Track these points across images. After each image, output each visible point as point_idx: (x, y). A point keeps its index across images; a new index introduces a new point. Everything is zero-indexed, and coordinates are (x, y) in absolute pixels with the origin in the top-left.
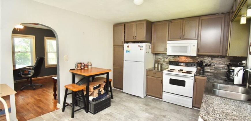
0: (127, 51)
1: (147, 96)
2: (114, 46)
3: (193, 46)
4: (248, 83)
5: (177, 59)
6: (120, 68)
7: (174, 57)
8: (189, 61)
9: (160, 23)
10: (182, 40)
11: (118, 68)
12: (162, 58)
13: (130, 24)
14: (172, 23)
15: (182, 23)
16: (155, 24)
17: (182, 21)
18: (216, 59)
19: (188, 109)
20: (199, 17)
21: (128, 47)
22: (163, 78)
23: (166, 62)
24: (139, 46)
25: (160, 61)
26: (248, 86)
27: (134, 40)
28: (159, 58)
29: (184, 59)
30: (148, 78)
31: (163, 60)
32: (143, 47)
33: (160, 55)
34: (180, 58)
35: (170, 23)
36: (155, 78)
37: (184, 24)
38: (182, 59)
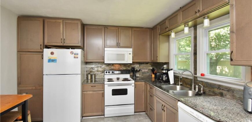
0: (50, 61)
1: (83, 118)
2: (18, 51)
3: (129, 54)
4: (180, 82)
5: (112, 67)
6: (34, 88)
7: (108, 66)
8: (122, 69)
9: (94, 27)
10: (118, 48)
11: (31, 88)
12: (96, 67)
13: (54, 21)
14: (108, 30)
15: (117, 31)
16: (88, 27)
17: (117, 28)
18: (143, 65)
19: (131, 116)
20: (131, 28)
21: (52, 53)
22: (104, 90)
23: (101, 71)
24: (72, 53)
25: (93, 71)
26: (180, 84)
27: (62, 44)
28: (92, 68)
29: (118, 66)
30: (85, 94)
31: (96, 69)
32: (78, 54)
33: (93, 64)
34: (115, 66)
35: (106, 29)
36: (95, 93)
37: (119, 33)
38: (116, 67)
